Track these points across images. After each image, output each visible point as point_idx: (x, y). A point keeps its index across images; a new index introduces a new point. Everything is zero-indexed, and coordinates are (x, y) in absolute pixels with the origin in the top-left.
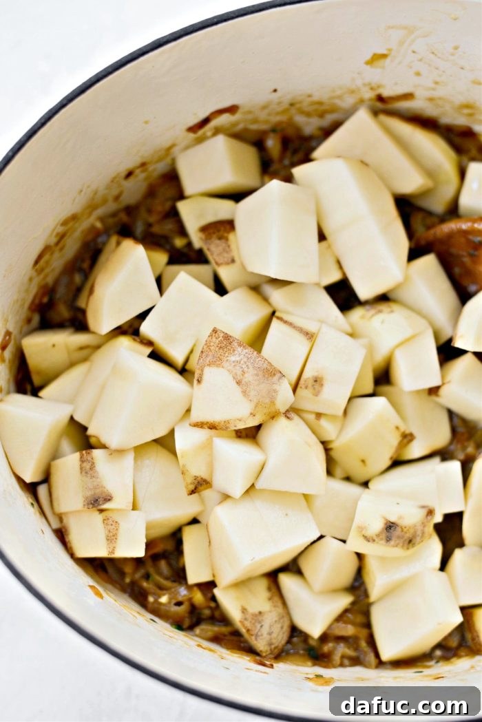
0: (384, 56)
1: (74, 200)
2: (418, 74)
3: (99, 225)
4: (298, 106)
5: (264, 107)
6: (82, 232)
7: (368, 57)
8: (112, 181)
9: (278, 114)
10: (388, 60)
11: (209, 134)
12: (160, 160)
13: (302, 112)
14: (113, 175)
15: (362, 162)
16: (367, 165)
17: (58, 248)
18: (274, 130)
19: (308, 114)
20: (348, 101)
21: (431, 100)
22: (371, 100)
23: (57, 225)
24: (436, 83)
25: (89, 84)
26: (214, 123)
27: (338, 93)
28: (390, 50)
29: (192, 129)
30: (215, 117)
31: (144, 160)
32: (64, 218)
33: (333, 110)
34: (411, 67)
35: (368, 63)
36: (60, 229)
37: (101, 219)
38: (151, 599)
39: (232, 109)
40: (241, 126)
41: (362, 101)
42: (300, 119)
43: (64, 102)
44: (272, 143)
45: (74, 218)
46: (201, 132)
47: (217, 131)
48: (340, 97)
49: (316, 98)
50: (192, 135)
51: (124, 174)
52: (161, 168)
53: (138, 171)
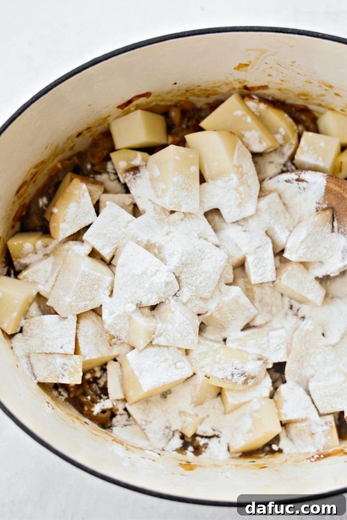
0: (247, 65)
1: (42, 153)
2: (270, 75)
3: (59, 166)
4: (191, 91)
5: (168, 93)
6: (49, 170)
7: (237, 65)
8: (68, 140)
9: (178, 96)
10: (249, 67)
11: (132, 109)
12: (100, 124)
13: (194, 95)
14: (68, 136)
15: (231, 132)
16: (234, 134)
17: (32, 181)
18: (175, 106)
19: (199, 96)
20: (225, 89)
21: (280, 90)
22: (239, 88)
23: (31, 168)
24: (282, 81)
25: (50, 87)
26: (135, 103)
27: (218, 84)
28: (250, 62)
29: (121, 107)
30: (136, 100)
31: (89, 126)
32: (36, 164)
33: (215, 93)
34: (265, 72)
35: (235, 69)
36: (34, 171)
37: (61, 162)
38: (86, 408)
39: (147, 95)
40: (154, 103)
41: (234, 89)
42: (193, 99)
43: (34, 100)
44: (175, 114)
45: (43, 163)
46: (126, 109)
47: (138, 107)
48: (219, 87)
49: (203, 87)
50: (120, 110)
51: (76, 135)
52: (101, 129)
53: (85, 132)
